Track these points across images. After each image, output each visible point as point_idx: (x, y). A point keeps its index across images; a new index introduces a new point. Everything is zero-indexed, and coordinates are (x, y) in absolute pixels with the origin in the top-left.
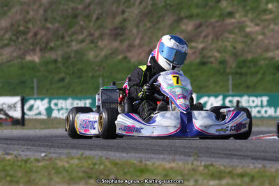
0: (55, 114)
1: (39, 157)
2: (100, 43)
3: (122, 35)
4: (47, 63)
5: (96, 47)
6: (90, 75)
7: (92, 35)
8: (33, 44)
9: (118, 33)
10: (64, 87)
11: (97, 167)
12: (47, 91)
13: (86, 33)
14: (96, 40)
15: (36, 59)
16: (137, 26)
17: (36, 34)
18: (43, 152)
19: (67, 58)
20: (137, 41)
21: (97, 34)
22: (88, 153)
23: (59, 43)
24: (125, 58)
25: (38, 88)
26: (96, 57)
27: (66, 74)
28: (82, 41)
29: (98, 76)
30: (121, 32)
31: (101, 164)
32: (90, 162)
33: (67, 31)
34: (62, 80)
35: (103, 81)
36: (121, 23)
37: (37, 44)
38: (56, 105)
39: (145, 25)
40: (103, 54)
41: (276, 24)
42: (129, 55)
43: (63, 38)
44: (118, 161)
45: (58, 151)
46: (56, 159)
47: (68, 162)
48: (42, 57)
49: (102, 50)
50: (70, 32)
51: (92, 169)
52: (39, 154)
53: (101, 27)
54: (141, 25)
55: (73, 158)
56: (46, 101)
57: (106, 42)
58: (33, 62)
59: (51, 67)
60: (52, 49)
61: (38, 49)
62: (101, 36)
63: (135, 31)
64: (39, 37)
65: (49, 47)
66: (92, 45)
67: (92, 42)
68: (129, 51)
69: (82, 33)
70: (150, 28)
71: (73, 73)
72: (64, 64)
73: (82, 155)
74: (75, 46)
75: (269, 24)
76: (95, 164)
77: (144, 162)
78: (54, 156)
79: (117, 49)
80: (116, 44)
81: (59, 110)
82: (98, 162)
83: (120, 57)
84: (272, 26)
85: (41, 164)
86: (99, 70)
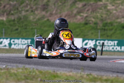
0: (13, 46)
1: (2, 68)
2: (36, 12)
3: (47, 9)
4: (10, 21)
5: (34, 14)
6: (31, 27)
7: (32, 8)
8: (3, 12)
9: (45, 7)
10: (18, 33)
11: (31, 73)
12: (9, 34)
13: (29, 7)
14: (34, 11)
15: (4, 19)
16: (54, 4)
17: (4, 7)
18: (4, 65)
19: (20, 19)
20: (54, 12)
21: (34, 8)
22: (27, 66)
23: (16, 11)
24: (48, 20)
25: (5, 33)
26: (34, 19)
27: (19, 26)
28: (27, 11)
29: (35, 28)
30: (46, 7)
31: (33, 72)
32: (28, 71)
33: (20, 5)
34: (17, 29)
35: (37, 31)
36: (46, 2)
37: (5, 11)
38: (14, 42)
39: (58, 4)
40: (37, 17)
41: (122, 5)
42: (50, 18)
43: (18, 9)
44: (42, 71)
45: (12, 65)
46: (11, 69)
47: (16, 71)
48: (7, 18)
49: (37, 15)
50: (21, 6)
51: (29, 74)
52: (2, 66)
53: (36, 4)
54: (56, 4)
55: (19, 69)
56: (9, 39)
57: (39, 12)
58: (3, 20)
59: (12, 23)
60: (12, 14)
61: (5, 14)
62: (37, 9)
63: (53, 7)
64: (6, 8)
65: (11, 13)
66: (32, 13)
67: (32, 11)
68: (50, 16)
69: (27, 7)
70: (60, 5)
71: (22, 26)
72: (18, 22)
73: (24, 67)
74: (24, 13)
75: (119, 6)
76: (30, 72)
77: (56, 72)
78: (10, 67)
79: (44, 15)
80: (44, 13)
81: (15, 44)
82: (32, 71)
83: (46, 19)
84: (120, 6)
85: (2, 71)
86: (35, 26)
